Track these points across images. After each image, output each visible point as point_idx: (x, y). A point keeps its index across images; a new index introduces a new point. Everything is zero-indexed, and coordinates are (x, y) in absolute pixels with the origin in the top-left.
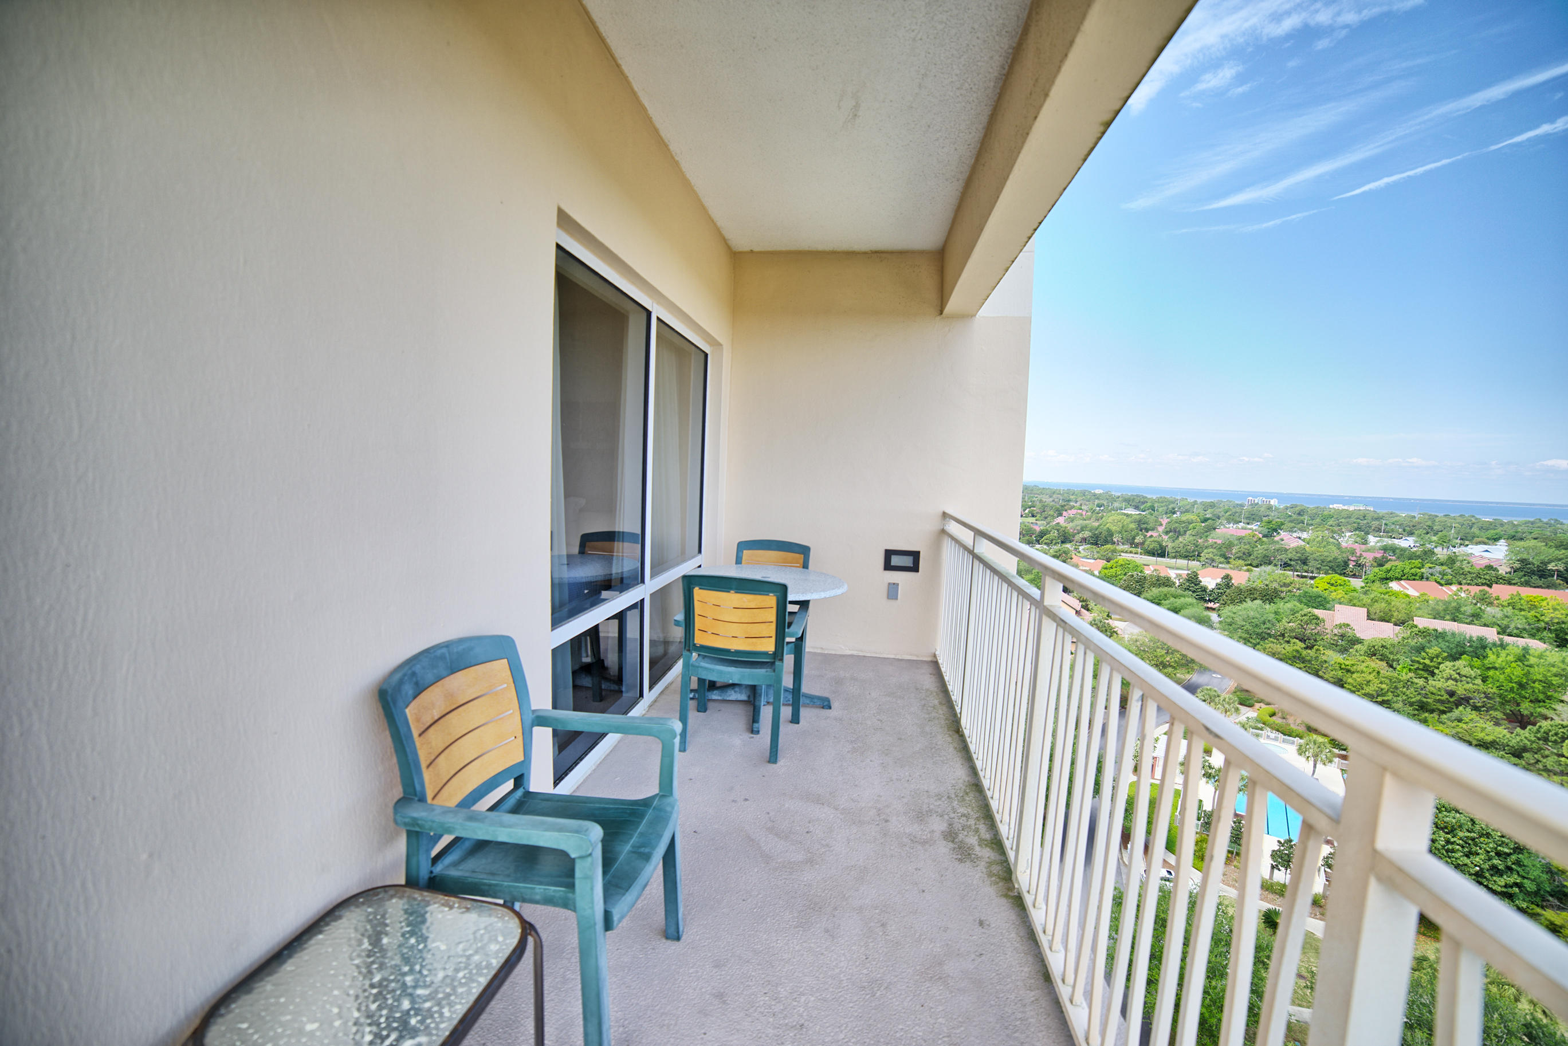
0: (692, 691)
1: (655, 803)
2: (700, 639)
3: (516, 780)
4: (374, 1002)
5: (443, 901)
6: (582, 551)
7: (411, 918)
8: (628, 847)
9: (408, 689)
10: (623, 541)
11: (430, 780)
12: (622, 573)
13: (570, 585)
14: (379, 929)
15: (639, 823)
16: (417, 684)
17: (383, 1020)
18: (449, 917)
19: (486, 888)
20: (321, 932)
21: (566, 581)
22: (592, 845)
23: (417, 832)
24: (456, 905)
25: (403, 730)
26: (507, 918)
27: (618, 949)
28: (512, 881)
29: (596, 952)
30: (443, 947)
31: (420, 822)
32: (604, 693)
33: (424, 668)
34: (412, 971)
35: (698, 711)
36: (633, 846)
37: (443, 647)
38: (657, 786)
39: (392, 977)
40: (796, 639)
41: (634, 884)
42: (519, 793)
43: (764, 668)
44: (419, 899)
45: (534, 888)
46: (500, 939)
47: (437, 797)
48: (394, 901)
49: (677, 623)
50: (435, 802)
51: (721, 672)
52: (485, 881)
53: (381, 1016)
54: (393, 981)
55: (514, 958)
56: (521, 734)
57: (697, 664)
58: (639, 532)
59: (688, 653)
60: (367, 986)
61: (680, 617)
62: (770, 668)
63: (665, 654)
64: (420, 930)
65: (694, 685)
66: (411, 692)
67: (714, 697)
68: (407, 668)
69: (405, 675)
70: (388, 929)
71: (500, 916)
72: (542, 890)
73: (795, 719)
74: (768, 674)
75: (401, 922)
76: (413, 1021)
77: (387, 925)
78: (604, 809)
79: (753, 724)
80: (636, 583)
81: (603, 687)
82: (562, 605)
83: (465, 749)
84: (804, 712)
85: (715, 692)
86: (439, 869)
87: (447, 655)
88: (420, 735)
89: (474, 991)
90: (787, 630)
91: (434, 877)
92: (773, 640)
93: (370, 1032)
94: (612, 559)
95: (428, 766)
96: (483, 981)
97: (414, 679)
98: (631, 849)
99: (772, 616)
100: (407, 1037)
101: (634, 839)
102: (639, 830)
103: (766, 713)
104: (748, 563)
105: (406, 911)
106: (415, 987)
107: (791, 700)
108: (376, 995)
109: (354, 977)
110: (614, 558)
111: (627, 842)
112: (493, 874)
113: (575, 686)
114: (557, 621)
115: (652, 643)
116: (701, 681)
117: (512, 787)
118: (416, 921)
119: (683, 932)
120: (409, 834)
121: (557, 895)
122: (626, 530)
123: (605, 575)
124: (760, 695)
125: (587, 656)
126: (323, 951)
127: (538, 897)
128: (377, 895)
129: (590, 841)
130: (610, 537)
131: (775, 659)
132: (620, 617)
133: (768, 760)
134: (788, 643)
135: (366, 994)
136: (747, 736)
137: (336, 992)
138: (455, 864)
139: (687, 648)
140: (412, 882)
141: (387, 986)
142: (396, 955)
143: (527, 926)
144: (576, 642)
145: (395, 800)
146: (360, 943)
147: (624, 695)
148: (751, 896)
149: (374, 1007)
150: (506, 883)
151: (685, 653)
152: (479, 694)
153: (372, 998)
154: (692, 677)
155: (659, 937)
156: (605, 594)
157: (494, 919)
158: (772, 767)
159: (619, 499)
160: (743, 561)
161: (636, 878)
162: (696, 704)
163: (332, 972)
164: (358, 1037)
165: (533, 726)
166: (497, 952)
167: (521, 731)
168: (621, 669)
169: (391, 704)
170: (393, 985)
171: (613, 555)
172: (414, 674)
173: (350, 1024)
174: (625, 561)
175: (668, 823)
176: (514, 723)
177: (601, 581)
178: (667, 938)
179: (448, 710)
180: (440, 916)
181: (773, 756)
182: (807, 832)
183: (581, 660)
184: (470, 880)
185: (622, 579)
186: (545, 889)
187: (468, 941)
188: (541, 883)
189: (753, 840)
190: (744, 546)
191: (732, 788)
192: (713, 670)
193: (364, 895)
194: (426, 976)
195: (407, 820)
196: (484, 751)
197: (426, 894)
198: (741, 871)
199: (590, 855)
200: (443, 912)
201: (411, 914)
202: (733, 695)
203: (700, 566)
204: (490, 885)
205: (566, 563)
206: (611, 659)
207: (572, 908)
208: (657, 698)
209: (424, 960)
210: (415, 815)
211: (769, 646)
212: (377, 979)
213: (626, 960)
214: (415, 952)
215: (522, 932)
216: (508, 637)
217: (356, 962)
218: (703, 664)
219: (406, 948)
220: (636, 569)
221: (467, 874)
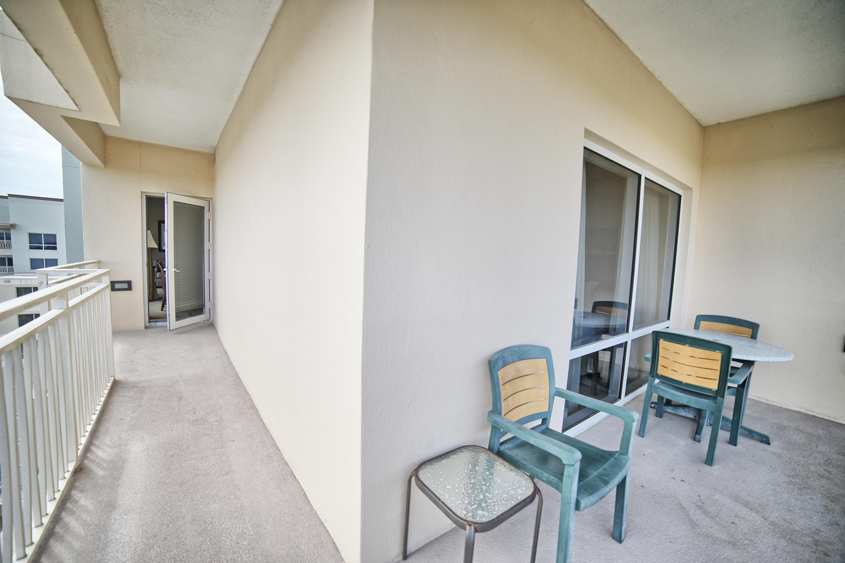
0: (653, 403)
1: (616, 456)
2: (661, 371)
3: (543, 420)
4: (470, 489)
5: (502, 462)
6: (594, 311)
7: (488, 464)
8: (596, 473)
9: (500, 363)
10: (617, 308)
11: (504, 406)
12: (615, 325)
13: (584, 328)
14: (475, 462)
15: (605, 463)
16: (504, 361)
17: (472, 498)
18: (504, 470)
19: (521, 465)
20: (455, 454)
21: (582, 326)
22: (574, 460)
23: (496, 427)
24: (507, 466)
25: (496, 381)
26: (528, 481)
27: (583, 529)
28: (533, 466)
29: (569, 518)
30: (499, 481)
31: (497, 423)
32: (597, 391)
33: (508, 355)
34: (485, 485)
35: (656, 416)
36: (599, 473)
37: (517, 347)
38: (619, 447)
39: (478, 484)
40: (738, 385)
41: (596, 493)
42: (544, 427)
43: (708, 399)
44: (493, 457)
45: (543, 474)
46: (524, 489)
47: (507, 415)
48: (483, 454)
49: (647, 359)
50: (505, 417)
51: (674, 395)
52: (521, 461)
53: (472, 496)
54: (478, 485)
55: (528, 500)
56: (548, 398)
57: (658, 386)
58: (627, 302)
59: (652, 378)
60: (468, 482)
61: (649, 355)
62: (713, 400)
63: (639, 377)
64: (491, 470)
65: (655, 398)
66: (501, 365)
67: (669, 410)
68: (501, 353)
69: (499, 356)
70: (479, 464)
71: (525, 479)
72: (547, 476)
73: (733, 441)
74: (710, 403)
75: (484, 464)
76: (483, 505)
77: (479, 462)
78: (586, 449)
79: (696, 434)
80: (623, 332)
81: (598, 388)
82: (579, 338)
83: (522, 397)
84: (741, 440)
85: (670, 407)
86: (502, 448)
87: (518, 351)
88: (503, 385)
89: (509, 505)
90: (729, 377)
91: (500, 451)
92: (717, 382)
93: (468, 500)
94: (611, 317)
95: (504, 400)
96: (514, 503)
97: (503, 359)
98: (597, 474)
99: (717, 365)
100: (480, 509)
101: (600, 470)
102: (604, 467)
103: (707, 431)
104: (704, 330)
105: (487, 460)
106: (486, 492)
107: (730, 427)
108: (471, 487)
109: (464, 477)
110: (612, 316)
111: (596, 470)
112: (525, 460)
113: (581, 384)
114: (574, 345)
115: (629, 368)
116: (660, 398)
117: (541, 423)
118: (490, 466)
119: (624, 539)
120: (493, 426)
121: (554, 481)
122: (620, 301)
123: (605, 325)
124: (704, 418)
125: (591, 369)
126: (455, 462)
127: (544, 479)
128: (477, 449)
129: (574, 458)
130: (611, 304)
131: (717, 395)
132: (612, 350)
133: (705, 461)
134: (729, 387)
135: (468, 485)
136: (690, 441)
137: (458, 479)
138: (510, 449)
139: (652, 375)
140: (490, 449)
141: (475, 486)
142: (480, 475)
143: (537, 489)
144: (585, 359)
145: (489, 411)
146: (468, 465)
147: (609, 395)
148: (677, 542)
149: (470, 491)
150: (530, 466)
151: (650, 378)
152: (531, 373)
153: (469, 488)
154: (653, 394)
155: (609, 535)
156: (604, 336)
157: (522, 479)
158: (707, 467)
159: (617, 283)
160: (700, 328)
161: (597, 491)
162: (655, 412)
163: (457, 471)
164: (463, 499)
165: (555, 396)
166: (521, 494)
167: (549, 396)
168: (609, 380)
169: (493, 368)
170: (478, 487)
171: (611, 315)
172: (503, 357)
173: (461, 493)
174: (617, 319)
175: (622, 470)
176: (545, 392)
177: (603, 328)
178: (613, 538)
179: (516, 377)
180: (500, 468)
181: (710, 460)
182: (733, 523)
183: (587, 370)
184: (515, 458)
185: (615, 329)
186: (548, 476)
187: (510, 483)
188: (546, 472)
189: (684, 508)
190: (700, 318)
191: (673, 470)
192: (669, 392)
193: (472, 447)
194: (491, 489)
195: (493, 420)
196: (529, 401)
197: (495, 456)
198: (672, 523)
199: (573, 465)
200: (501, 466)
201: (489, 462)
202: (682, 412)
203: (668, 327)
204: (523, 464)
205: (583, 316)
206: (605, 374)
207: (560, 491)
208: (630, 402)
209: (491, 483)
210: (496, 419)
211: (714, 386)
212: (472, 481)
213: (586, 537)
214: (488, 478)
215: (534, 490)
216: (548, 348)
217: (466, 471)
218: (662, 387)
219: (485, 475)
220: (624, 324)
221: (514, 455)
